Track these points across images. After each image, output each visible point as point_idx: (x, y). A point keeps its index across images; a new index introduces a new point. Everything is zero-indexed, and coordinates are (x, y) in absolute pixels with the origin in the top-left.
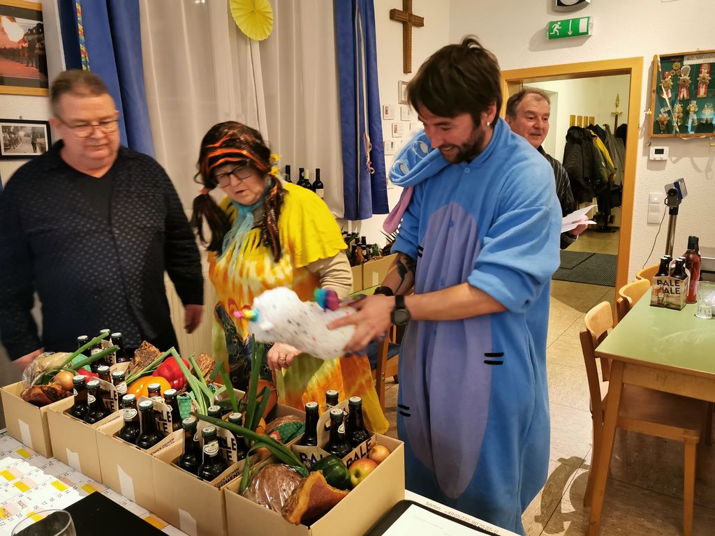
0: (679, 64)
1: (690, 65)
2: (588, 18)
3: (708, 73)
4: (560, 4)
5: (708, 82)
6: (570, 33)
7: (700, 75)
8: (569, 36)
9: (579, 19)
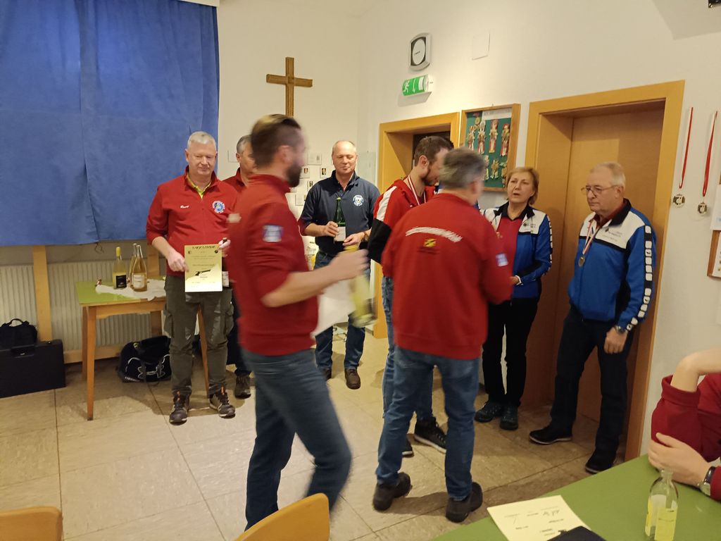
0: (478, 119)
1: (486, 121)
2: (425, 76)
3: (497, 128)
4: (412, 64)
5: (496, 137)
6: (414, 91)
7: (491, 131)
8: (413, 93)
9: (419, 78)
